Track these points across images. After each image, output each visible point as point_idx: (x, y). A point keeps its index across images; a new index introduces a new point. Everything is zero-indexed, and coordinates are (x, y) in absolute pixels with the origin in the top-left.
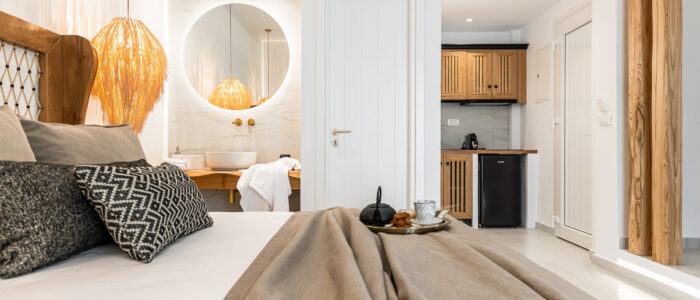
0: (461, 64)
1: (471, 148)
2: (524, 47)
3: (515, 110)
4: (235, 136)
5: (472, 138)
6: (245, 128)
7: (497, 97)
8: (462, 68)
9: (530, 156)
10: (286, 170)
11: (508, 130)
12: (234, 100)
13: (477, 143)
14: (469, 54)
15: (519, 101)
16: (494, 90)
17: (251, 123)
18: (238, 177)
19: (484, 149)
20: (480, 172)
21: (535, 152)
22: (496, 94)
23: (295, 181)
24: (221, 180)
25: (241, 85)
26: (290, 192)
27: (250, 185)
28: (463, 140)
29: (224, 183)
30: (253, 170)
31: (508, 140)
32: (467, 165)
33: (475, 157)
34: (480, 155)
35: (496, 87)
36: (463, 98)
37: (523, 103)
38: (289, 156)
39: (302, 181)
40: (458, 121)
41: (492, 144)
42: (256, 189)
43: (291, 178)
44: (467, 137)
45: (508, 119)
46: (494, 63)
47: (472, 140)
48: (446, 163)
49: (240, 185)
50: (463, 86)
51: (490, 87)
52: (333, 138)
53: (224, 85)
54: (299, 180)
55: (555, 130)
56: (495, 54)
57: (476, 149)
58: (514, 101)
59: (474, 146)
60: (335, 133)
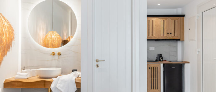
0: (155, 24)
1: (160, 61)
2: (183, 16)
3: (179, 44)
4: (52, 60)
5: (160, 56)
6: (56, 57)
7: (171, 38)
8: (156, 25)
9: (186, 64)
10: (74, 78)
11: (176, 52)
12: (54, 41)
13: (162, 58)
14: (159, 19)
15: (181, 39)
16: (170, 34)
17: (59, 54)
18: (51, 82)
19: (166, 61)
20: (164, 72)
21: (188, 63)
22: (171, 37)
23: (78, 84)
24: (43, 84)
25: (57, 34)
26: (76, 89)
27: (57, 86)
28: (156, 56)
29: (45, 85)
30: (59, 79)
31: (176, 56)
32: (158, 68)
33: (162, 65)
34: (164, 64)
35: (171, 33)
36: (156, 38)
37: (183, 40)
38: (76, 70)
39: (81, 84)
40: (154, 48)
41: (169, 58)
42: (59, 88)
43: (76, 83)
44: (158, 55)
45: (176, 47)
46: (170, 23)
47: (160, 57)
48: (149, 68)
49: (52, 87)
50: (156, 34)
51: (168, 33)
52: (97, 63)
53: (49, 34)
54: (80, 83)
55: (198, 54)
56: (170, 19)
57: (162, 61)
58: (179, 40)
59: (161, 59)
60: (97, 61)
